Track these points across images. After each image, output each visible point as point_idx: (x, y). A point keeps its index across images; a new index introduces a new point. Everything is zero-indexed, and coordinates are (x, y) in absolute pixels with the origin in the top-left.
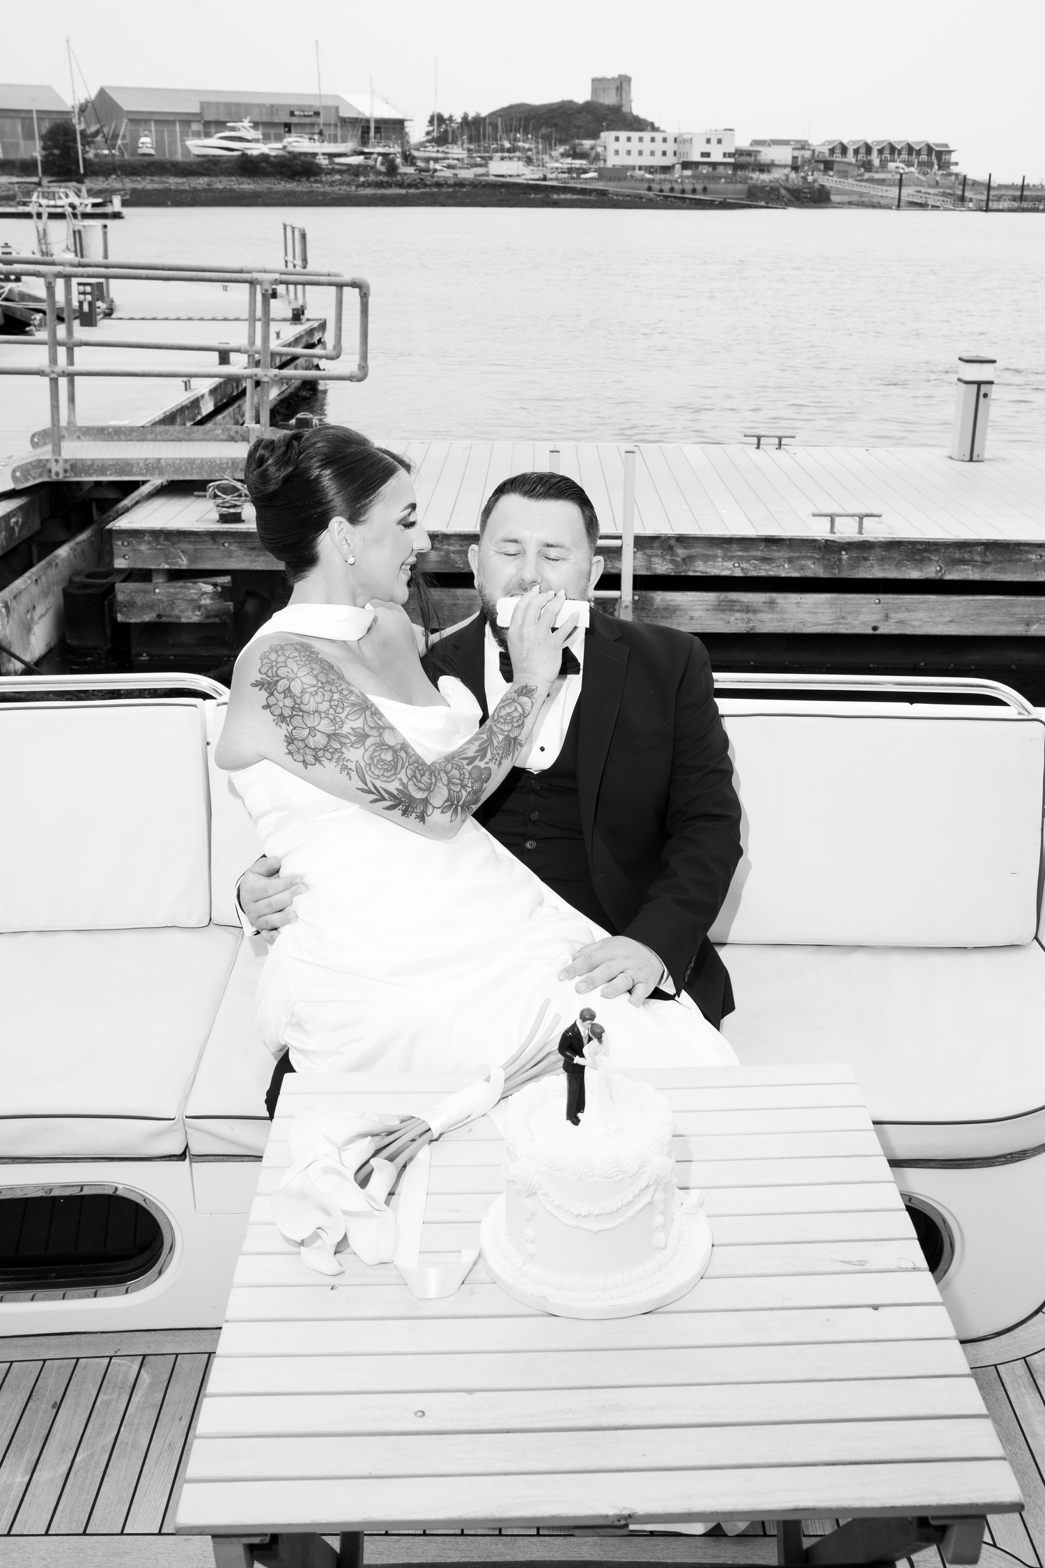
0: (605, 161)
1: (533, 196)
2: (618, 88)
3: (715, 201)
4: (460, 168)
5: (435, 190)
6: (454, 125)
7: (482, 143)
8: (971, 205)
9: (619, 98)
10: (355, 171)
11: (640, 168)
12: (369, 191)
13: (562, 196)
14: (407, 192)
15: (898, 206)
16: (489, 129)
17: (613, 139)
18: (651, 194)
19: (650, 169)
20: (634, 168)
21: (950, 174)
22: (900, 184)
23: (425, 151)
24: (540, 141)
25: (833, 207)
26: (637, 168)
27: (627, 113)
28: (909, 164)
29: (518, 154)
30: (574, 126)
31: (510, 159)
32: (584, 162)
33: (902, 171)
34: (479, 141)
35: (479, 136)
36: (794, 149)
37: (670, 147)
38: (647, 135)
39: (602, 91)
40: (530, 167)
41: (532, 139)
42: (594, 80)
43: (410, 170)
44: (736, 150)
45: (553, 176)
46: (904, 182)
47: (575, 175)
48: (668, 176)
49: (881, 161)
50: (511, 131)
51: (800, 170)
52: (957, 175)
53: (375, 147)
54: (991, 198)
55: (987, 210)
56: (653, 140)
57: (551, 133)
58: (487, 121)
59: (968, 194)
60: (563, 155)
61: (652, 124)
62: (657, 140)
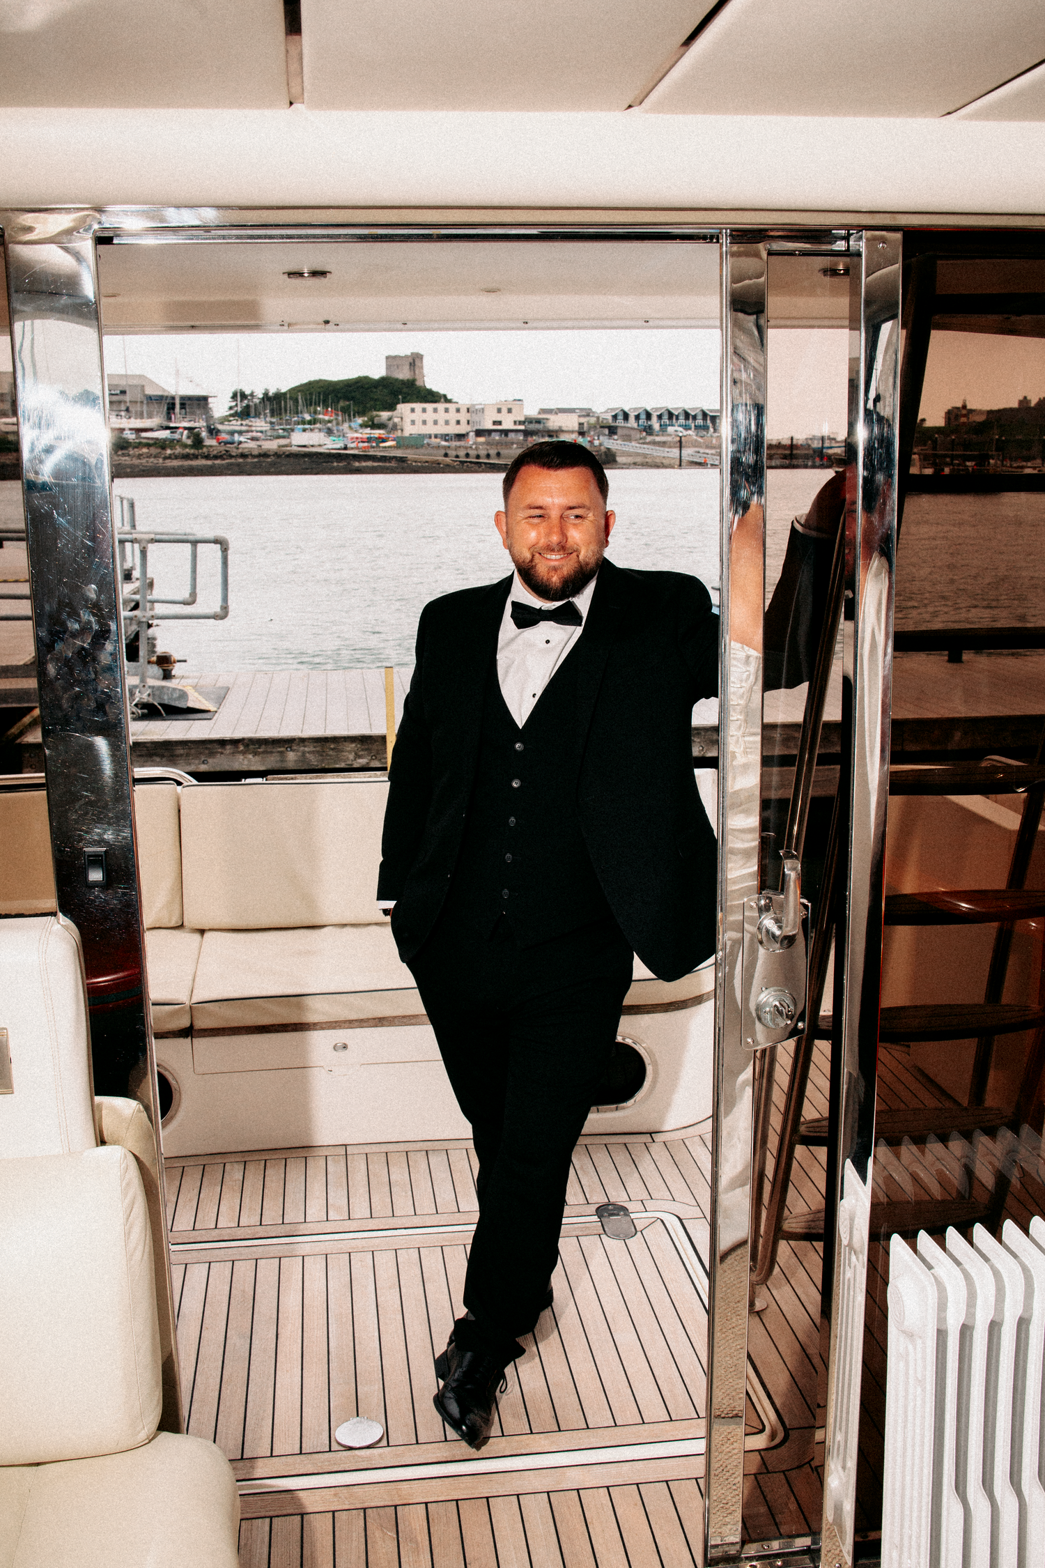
0: (402, 430)
1: (335, 464)
2: (411, 364)
4: (264, 440)
5: (241, 460)
6: (257, 401)
7: (284, 416)
9: (412, 373)
10: (162, 444)
11: (436, 436)
12: (176, 463)
13: (364, 464)
15: (680, 466)
16: (290, 403)
17: (409, 410)
18: (447, 460)
19: (445, 437)
20: (430, 437)
22: (680, 445)
23: (228, 425)
24: (340, 413)
25: (619, 468)
26: (433, 436)
27: (421, 387)
28: (687, 428)
29: (318, 425)
30: (372, 399)
31: (312, 430)
32: (382, 432)
33: (681, 434)
34: (280, 414)
35: (281, 409)
36: (579, 416)
37: (463, 417)
38: (441, 406)
39: (396, 367)
40: (332, 438)
41: (332, 412)
42: (388, 358)
43: (214, 442)
44: (526, 419)
45: (353, 445)
46: (683, 444)
47: (374, 444)
48: (462, 443)
49: (661, 425)
50: (311, 405)
51: (586, 434)
53: (180, 422)
56: (447, 410)
57: (349, 406)
58: (288, 396)
60: (362, 426)
61: (445, 396)
62: (450, 410)
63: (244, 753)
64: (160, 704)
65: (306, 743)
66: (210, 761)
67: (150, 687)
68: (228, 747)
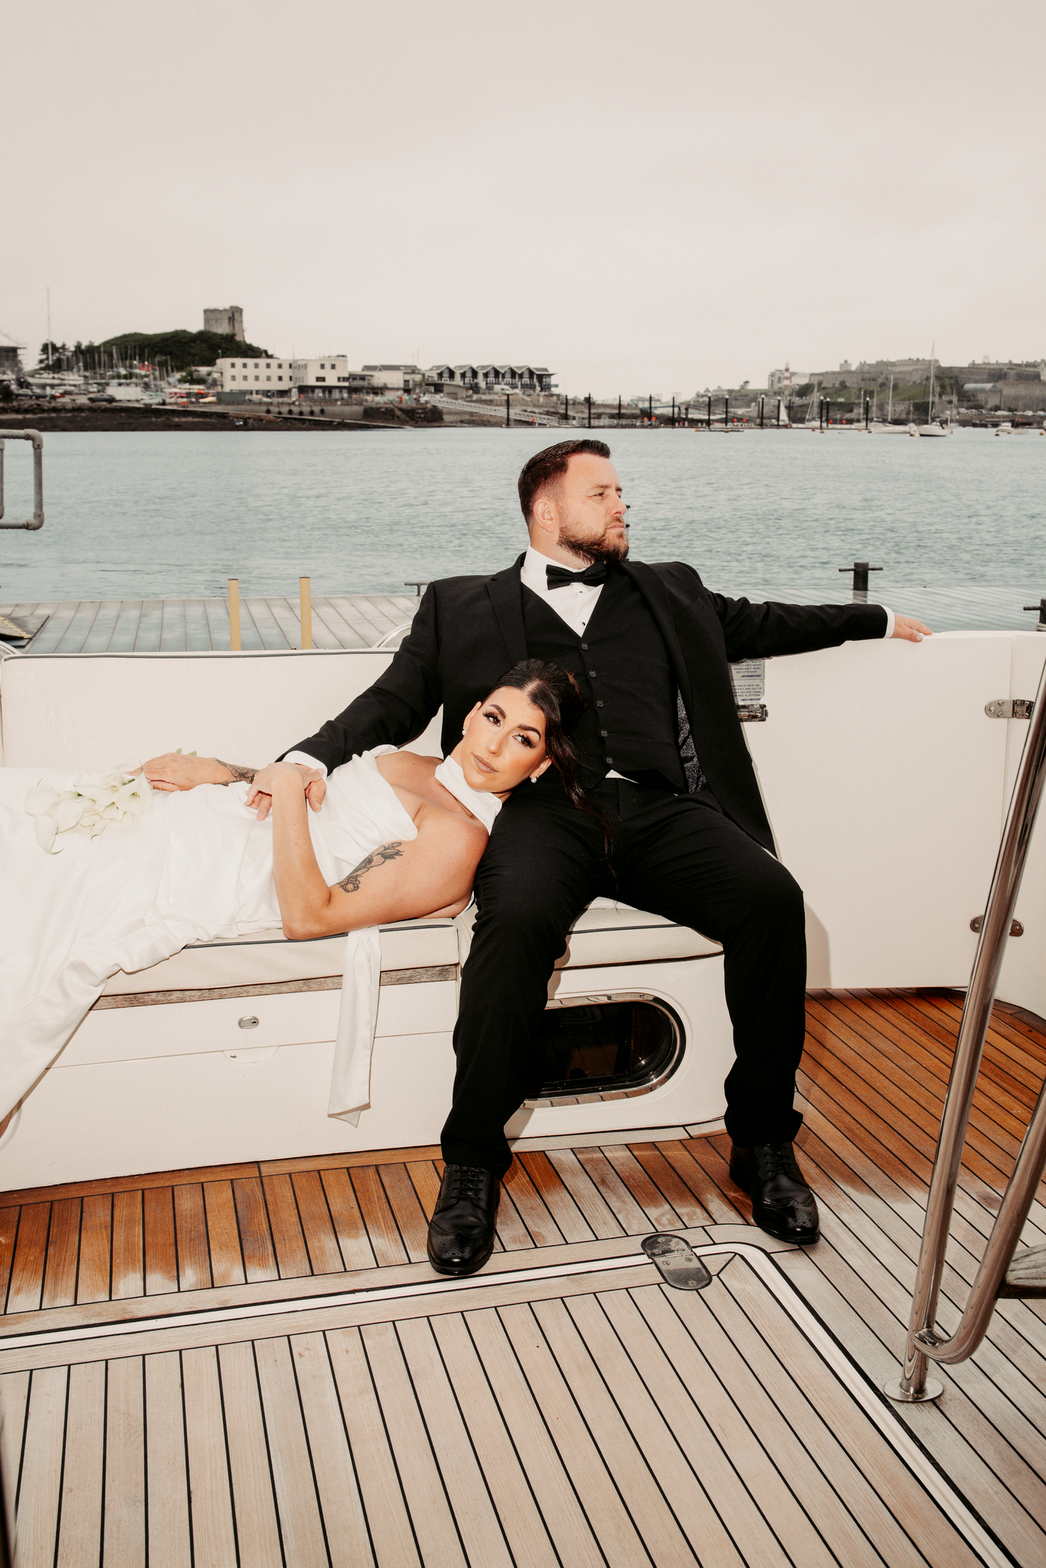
0: (222, 386)
1: (154, 419)
2: (230, 318)
3: (334, 422)
4: (77, 394)
5: (53, 415)
6: (69, 354)
7: (98, 370)
8: (574, 422)
9: (232, 327)
11: (257, 392)
13: (183, 420)
14: (24, 418)
15: (508, 425)
16: (104, 357)
17: (229, 365)
18: (271, 416)
19: (267, 393)
20: (251, 393)
21: (552, 395)
22: (507, 404)
23: (40, 378)
24: (157, 368)
25: (446, 426)
26: (254, 392)
27: (241, 342)
28: (513, 386)
29: (134, 380)
30: (189, 354)
31: (128, 385)
32: (201, 387)
33: (508, 392)
34: (94, 368)
35: (94, 363)
36: (405, 373)
37: (285, 372)
38: (262, 362)
39: (214, 321)
40: (148, 393)
41: (148, 366)
42: (206, 311)
44: (350, 375)
45: (173, 400)
46: (511, 402)
47: (194, 400)
48: (285, 400)
49: (487, 384)
50: (126, 359)
51: (412, 392)
52: (558, 396)
54: (592, 416)
55: (590, 427)
56: (268, 366)
57: (166, 361)
58: (102, 349)
59: (570, 413)
60: (180, 381)
61: (266, 352)
62: (272, 366)
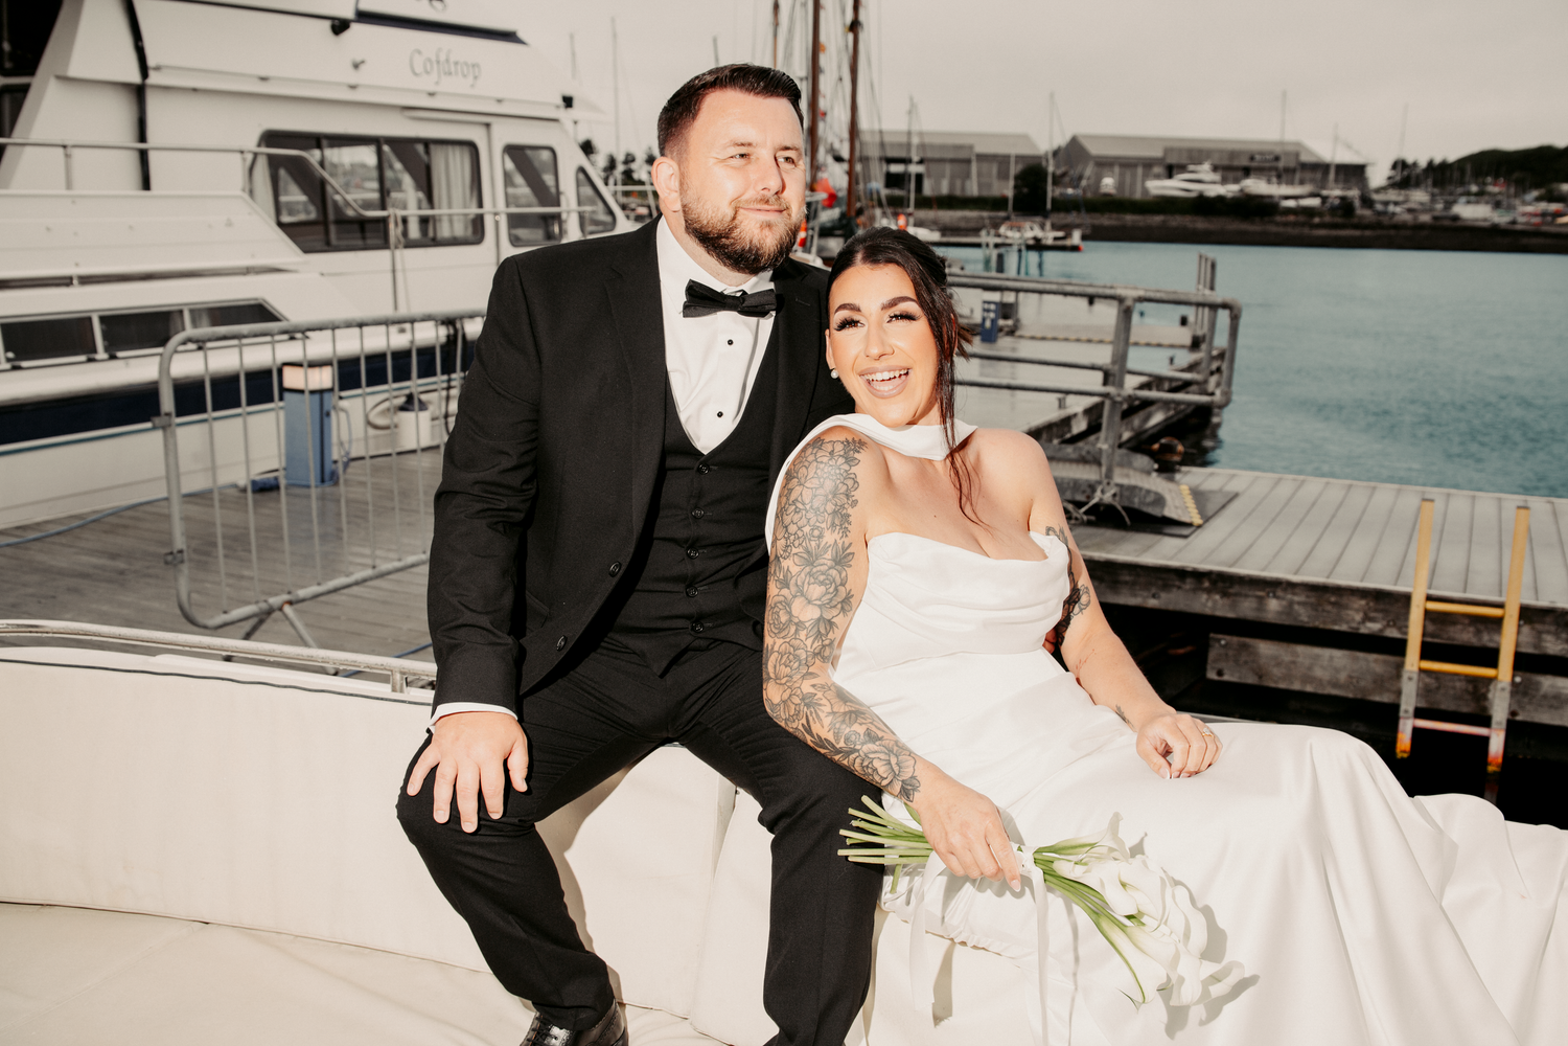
1: (1500, 240)
4: (1421, 211)
5: (1392, 232)
6: (1418, 170)
7: (1447, 187)
10: (1309, 212)
12: (1322, 232)
13: (1533, 241)
14: (1362, 235)
16: (1456, 175)
23: (1384, 195)
24: (1513, 185)
29: (1486, 198)
30: (1553, 170)
31: (1477, 202)
32: (1560, 206)
34: (1444, 185)
35: (1445, 181)
40: (1498, 212)
41: (1502, 183)
43: (1367, 213)
45: (1525, 220)
47: (1549, 220)
50: (1479, 175)
53: (1332, 189)
57: (1525, 177)
58: (1456, 166)
60: (1537, 199)
63: (1209, 591)
64: (1124, 508)
65: (1297, 590)
66: (1163, 595)
67: (1117, 485)
68: (1189, 580)
